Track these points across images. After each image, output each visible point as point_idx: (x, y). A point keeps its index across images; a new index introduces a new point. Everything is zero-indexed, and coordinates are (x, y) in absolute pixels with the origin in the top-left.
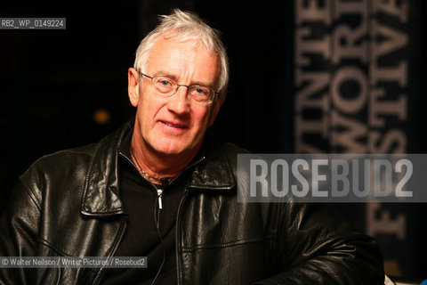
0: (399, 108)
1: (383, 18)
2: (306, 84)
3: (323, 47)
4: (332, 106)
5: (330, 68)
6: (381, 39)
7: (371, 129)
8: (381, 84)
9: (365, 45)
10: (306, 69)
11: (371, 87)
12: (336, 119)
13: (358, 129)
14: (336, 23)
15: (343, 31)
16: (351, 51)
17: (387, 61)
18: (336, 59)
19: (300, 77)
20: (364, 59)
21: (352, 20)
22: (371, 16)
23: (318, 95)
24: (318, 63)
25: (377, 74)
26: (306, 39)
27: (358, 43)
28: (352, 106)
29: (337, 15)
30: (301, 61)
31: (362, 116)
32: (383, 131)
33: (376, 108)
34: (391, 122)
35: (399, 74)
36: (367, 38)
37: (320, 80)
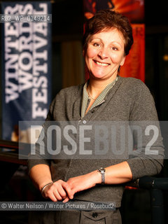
0: (44, 68)
1: (38, 34)
2: (9, 59)
3: (15, 45)
4: (19, 68)
5: (19, 53)
6: (37, 42)
7: (34, 76)
8: (37, 59)
9: (31, 45)
10: (10, 53)
11: (33, 61)
12: (21, 73)
13: (29, 76)
14: (20, 36)
15: (23, 39)
16: (26, 47)
17: (39, 50)
18: (20, 50)
19: (7, 56)
20: (31, 50)
21: (27, 35)
22: (33, 33)
23: (14, 64)
24: (13, 51)
25: (36, 55)
26: (9, 42)
27: (29, 43)
28: (27, 67)
29: (21, 33)
30: (7, 50)
31: (30, 71)
32: (39, 77)
33: (36, 68)
34: (41, 74)
35: (44, 55)
36: (32, 41)
37: (14, 57)
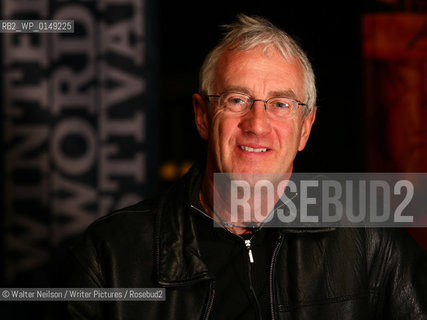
0: (136, 168)
1: (114, 59)
2: (18, 139)
3: (39, 94)
4: (53, 167)
5: (52, 120)
6: (112, 85)
7: (102, 194)
8: (113, 139)
10: (19, 121)
11: (100, 143)
12: (58, 183)
13: (86, 194)
14: (55, 65)
15: (64, 74)
16: (75, 100)
17: (120, 111)
18: (56, 108)
19: (11, 131)
20: (92, 108)
21: (76, 62)
22: (100, 58)
23: (35, 153)
25: (107, 127)
26: (17, 83)
27: (83, 89)
28: (79, 166)
29: (56, 55)
30: (12, 111)
31: (90, 178)
32: (117, 196)
33: (107, 168)
34: (125, 185)
35: (135, 127)
36: (94, 83)
37: (38, 134)
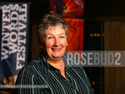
0: (24, 41)
1: (21, 21)
2: (4, 35)
3: (8, 27)
4: (10, 40)
5: (10, 32)
6: (21, 26)
7: (18, 46)
8: (20, 36)
9: (17, 27)
10: (4, 32)
11: (18, 37)
12: (10, 43)
13: (15, 46)
14: (11, 22)
15: (12, 24)
16: (14, 28)
17: (22, 31)
18: (11, 30)
19: (3, 34)
20: (17, 30)
21: (15, 22)
22: (19, 21)
23: (7, 38)
24: (7, 31)
25: (20, 34)
26: (4, 25)
27: (16, 27)
28: (14, 40)
29: (11, 20)
30: (3, 30)
31: (16, 43)
32: (21, 46)
33: (19, 41)
34: (22, 44)
35: (24, 34)
36: (17, 26)
37: (7, 34)
